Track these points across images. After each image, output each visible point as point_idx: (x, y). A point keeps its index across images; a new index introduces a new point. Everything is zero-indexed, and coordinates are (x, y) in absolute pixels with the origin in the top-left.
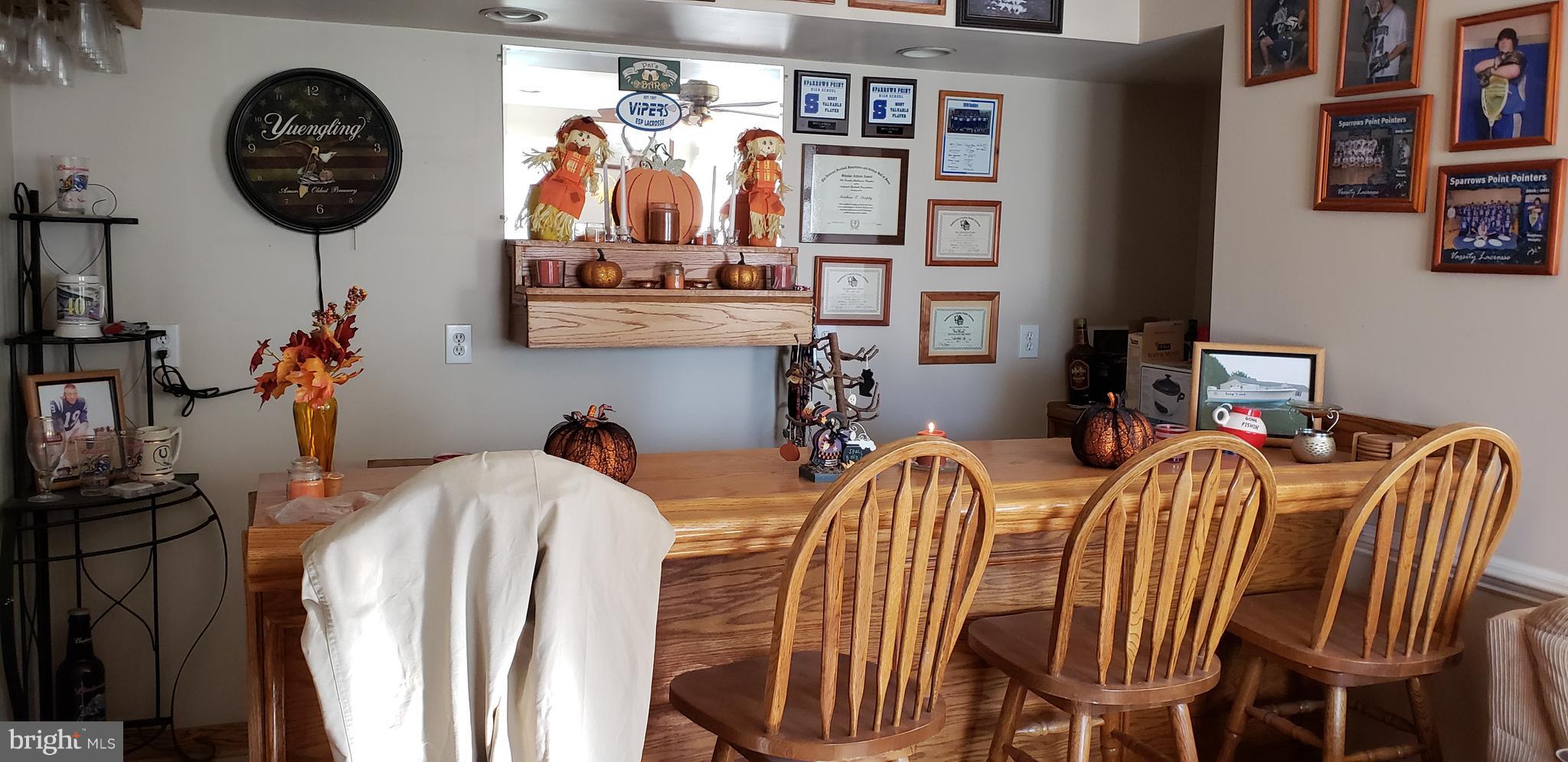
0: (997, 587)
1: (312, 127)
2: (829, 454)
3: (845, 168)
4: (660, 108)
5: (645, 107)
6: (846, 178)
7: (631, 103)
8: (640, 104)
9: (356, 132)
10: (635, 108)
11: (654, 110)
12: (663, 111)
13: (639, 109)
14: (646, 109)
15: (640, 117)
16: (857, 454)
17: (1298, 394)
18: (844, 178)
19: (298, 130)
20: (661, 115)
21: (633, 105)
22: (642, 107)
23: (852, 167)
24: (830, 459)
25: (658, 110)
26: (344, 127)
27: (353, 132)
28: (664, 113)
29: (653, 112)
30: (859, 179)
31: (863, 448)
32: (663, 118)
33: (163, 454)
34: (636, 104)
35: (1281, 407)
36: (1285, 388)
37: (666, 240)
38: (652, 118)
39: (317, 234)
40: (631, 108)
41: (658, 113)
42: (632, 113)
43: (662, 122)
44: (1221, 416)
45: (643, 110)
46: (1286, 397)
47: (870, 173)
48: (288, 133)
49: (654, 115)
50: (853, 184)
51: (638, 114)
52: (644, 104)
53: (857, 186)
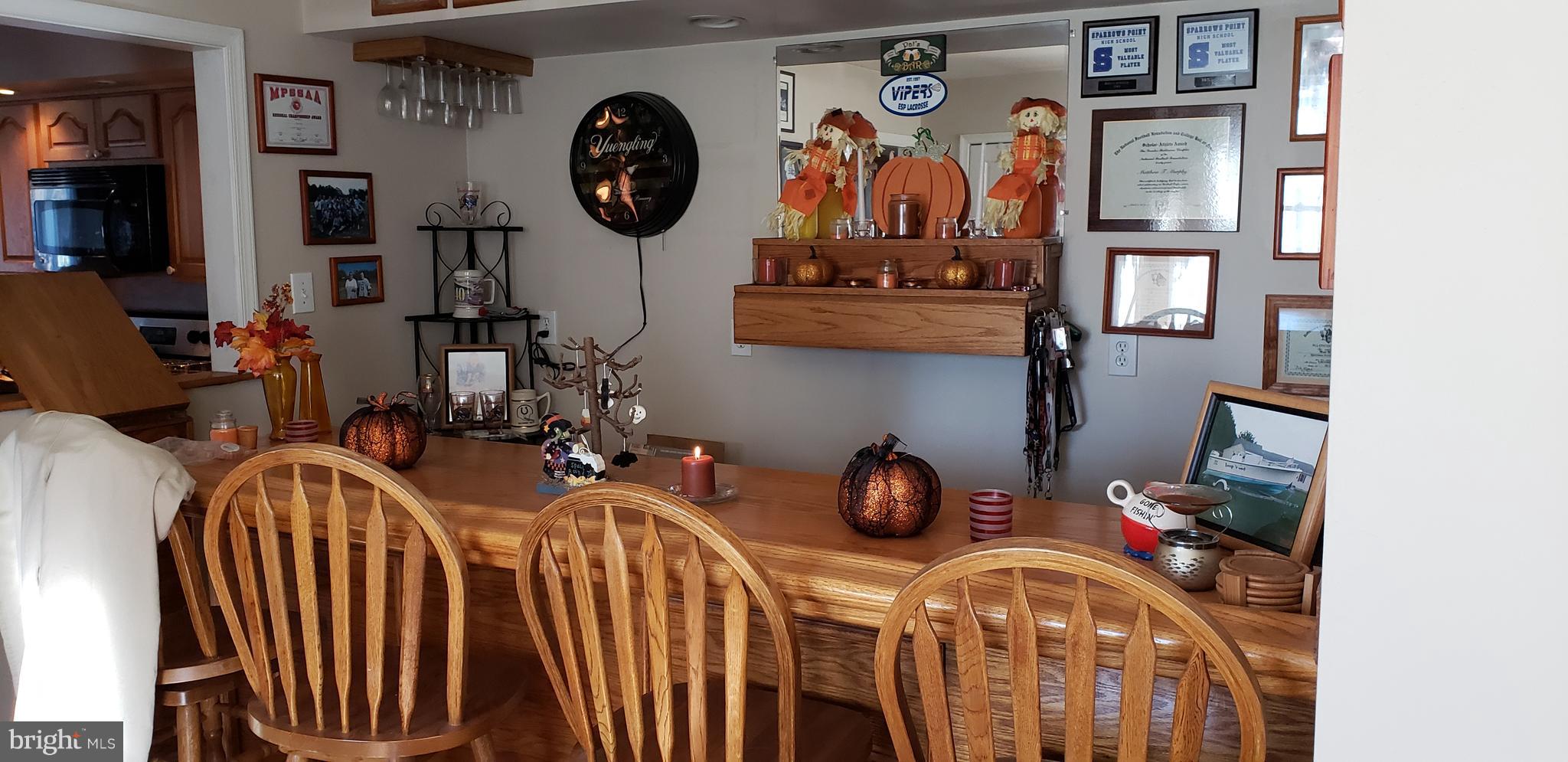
0: (761, 653)
1: (622, 144)
2: (557, 465)
3: (1148, 135)
4: (924, 89)
5: (908, 90)
6: (1148, 148)
7: (893, 88)
8: (903, 88)
9: (652, 145)
10: (898, 93)
11: (917, 92)
12: (927, 92)
13: (902, 93)
14: (909, 92)
15: (903, 102)
16: (579, 469)
17: (1302, 479)
18: (1145, 149)
19: (612, 148)
20: (925, 97)
21: (896, 89)
22: (905, 90)
23: (1157, 134)
24: (559, 470)
25: (922, 92)
26: (643, 142)
27: (649, 145)
28: (928, 94)
29: (916, 95)
30: (1169, 148)
31: (585, 464)
32: (927, 99)
33: (524, 411)
34: (899, 88)
35: (1278, 496)
36: (1290, 466)
37: (901, 234)
38: (916, 102)
39: (638, 237)
40: (894, 93)
41: (921, 95)
42: (895, 98)
43: (925, 104)
44: (1121, 493)
45: (907, 93)
46: (1285, 481)
47: (1184, 139)
48: (606, 151)
49: (917, 97)
50: (1158, 155)
51: (901, 99)
52: (907, 87)
53: (1165, 157)
